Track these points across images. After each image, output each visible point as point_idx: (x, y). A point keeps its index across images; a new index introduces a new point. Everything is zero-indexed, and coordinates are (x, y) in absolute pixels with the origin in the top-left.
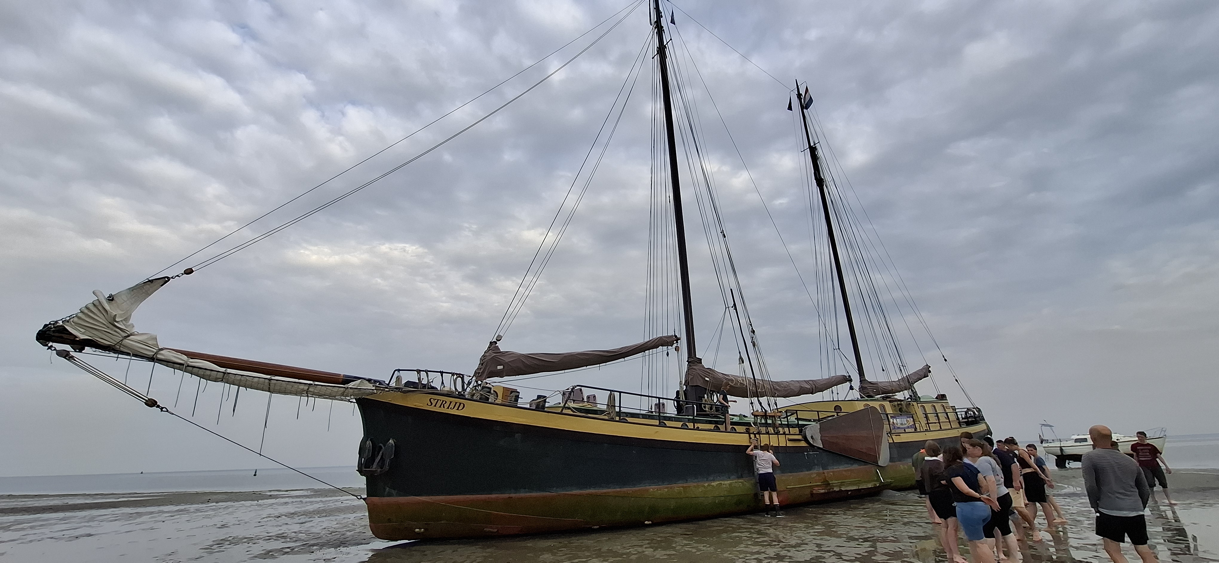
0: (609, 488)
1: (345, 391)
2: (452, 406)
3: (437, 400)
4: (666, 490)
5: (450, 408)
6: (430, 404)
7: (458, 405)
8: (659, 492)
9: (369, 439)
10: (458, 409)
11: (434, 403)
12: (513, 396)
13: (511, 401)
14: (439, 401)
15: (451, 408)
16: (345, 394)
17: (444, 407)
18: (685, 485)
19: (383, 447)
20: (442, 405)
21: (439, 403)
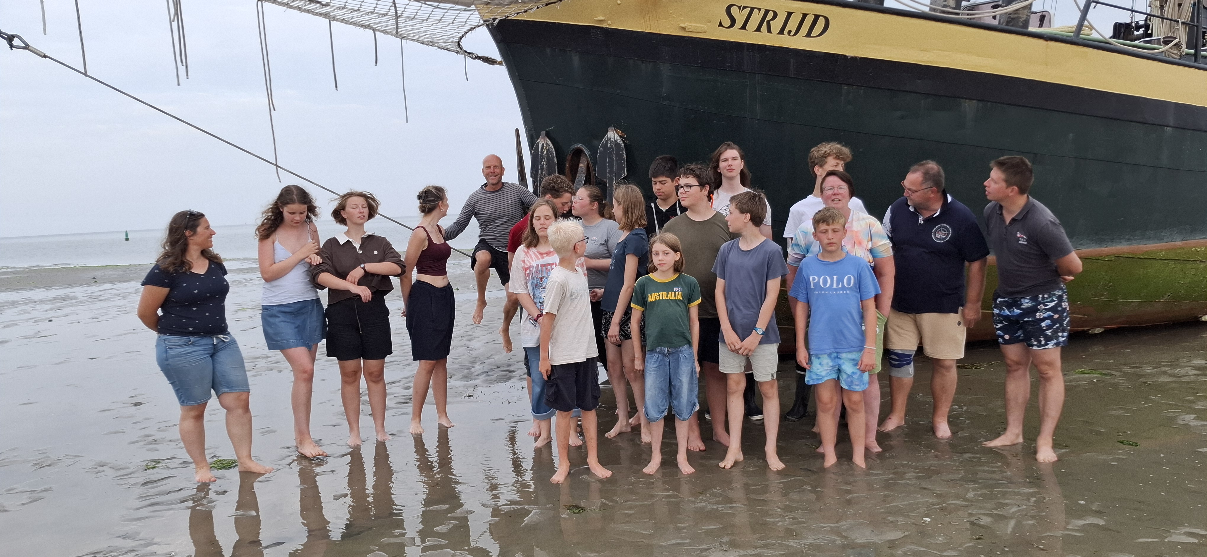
2: (792, 25)
5: (786, 32)
6: (729, 23)
9: (543, 133)
10: (809, 35)
15: (790, 32)
17: (769, 30)
19: (587, 152)
20: (765, 23)
21: (756, 17)
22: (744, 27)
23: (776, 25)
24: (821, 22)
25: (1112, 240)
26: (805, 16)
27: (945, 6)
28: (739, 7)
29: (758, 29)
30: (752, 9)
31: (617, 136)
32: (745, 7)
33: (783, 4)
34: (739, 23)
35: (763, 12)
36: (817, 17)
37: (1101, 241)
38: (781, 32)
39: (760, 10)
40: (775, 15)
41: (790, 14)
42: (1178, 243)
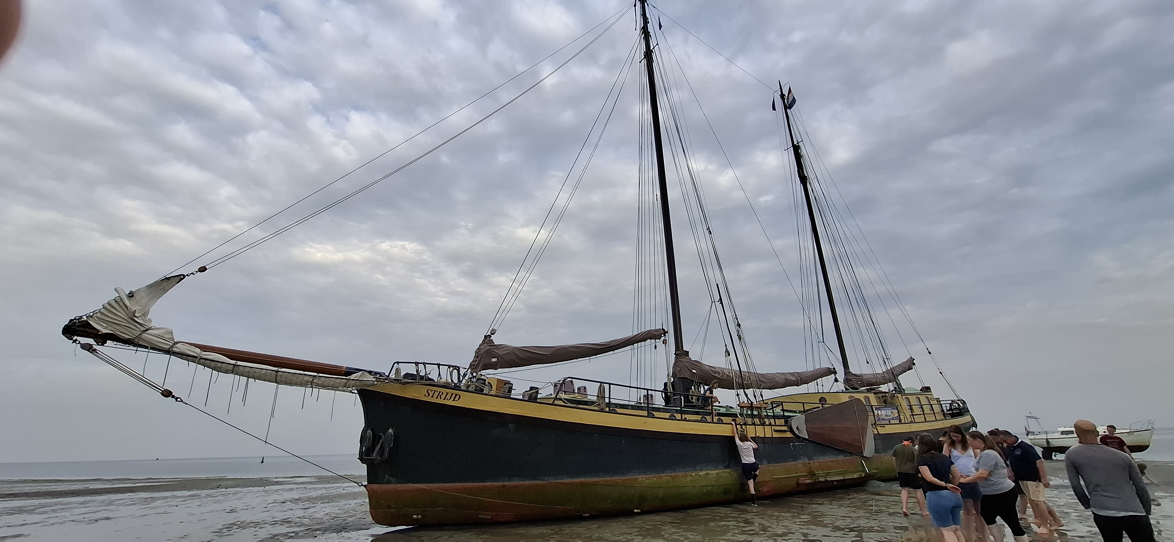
0: (600, 477)
1: (347, 382)
2: (448, 397)
3: (434, 391)
4: (655, 479)
6: (428, 395)
7: (454, 396)
8: (648, 481)
9: (370, 428)
10: (454, 400)
11: (431, 394)
12: (506, 388)
13: (504, 392)
14: (436, 392)
15: (447, 399)
16: (347, 385)
17: (441, 398)
18: (673, 474)
19: (383, 437)
20: (439, 396)
21: (436, 394)
22: (432, 397)
23: (443, 397)
24: (458, 397)
25: (579, 477)
26: (452, 394)
28: (431, 390)
29: (437, 398)
30: (435, 391)
31: (392, 431)
32: (433, 391)
33: (445, 390)
34: (431, 396)
35: (438, 392)
36: (456, 395)
38: (445, 399)
39: (437, 391)
40: (443, 393)
41: (447, 393)
42: (608, 479)
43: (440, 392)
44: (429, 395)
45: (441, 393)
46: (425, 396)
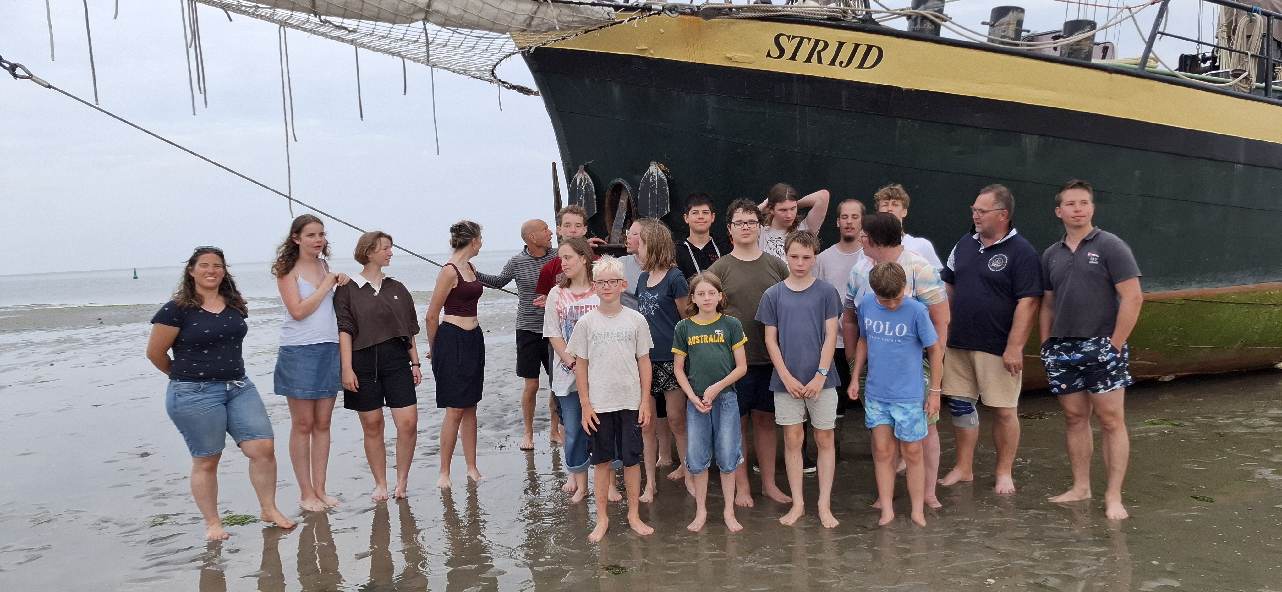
2: (844, 55)
5: (837, 63)
6: (777, 53)
10: (861, 66)
15: (841, 63)
17: (820, 61)
19: (628, 188)
20: (816, 53)
21: (806, 48)
22: (793, 58)
23: (827, 55)
24: (874, 53)
25: (1182, 283)
26: (857, 46)
27: (1004, 37)
28: (789, 37)
29: (808, 60)
30: (802, 39)
31: (659, 170)
32: (794, 37)
33: (833, 36)
34: (788, 53)
35: (813, 42)
36: (870, 48)
37: (1170, 284)
38: (833, 63)
39: (810, 39)
40: (826, 45)
41: (841, 44)
42: (1251, 286)
43: (817, 42)
44: (782, 51)
45: (821, 46)
46: (769, 55)
